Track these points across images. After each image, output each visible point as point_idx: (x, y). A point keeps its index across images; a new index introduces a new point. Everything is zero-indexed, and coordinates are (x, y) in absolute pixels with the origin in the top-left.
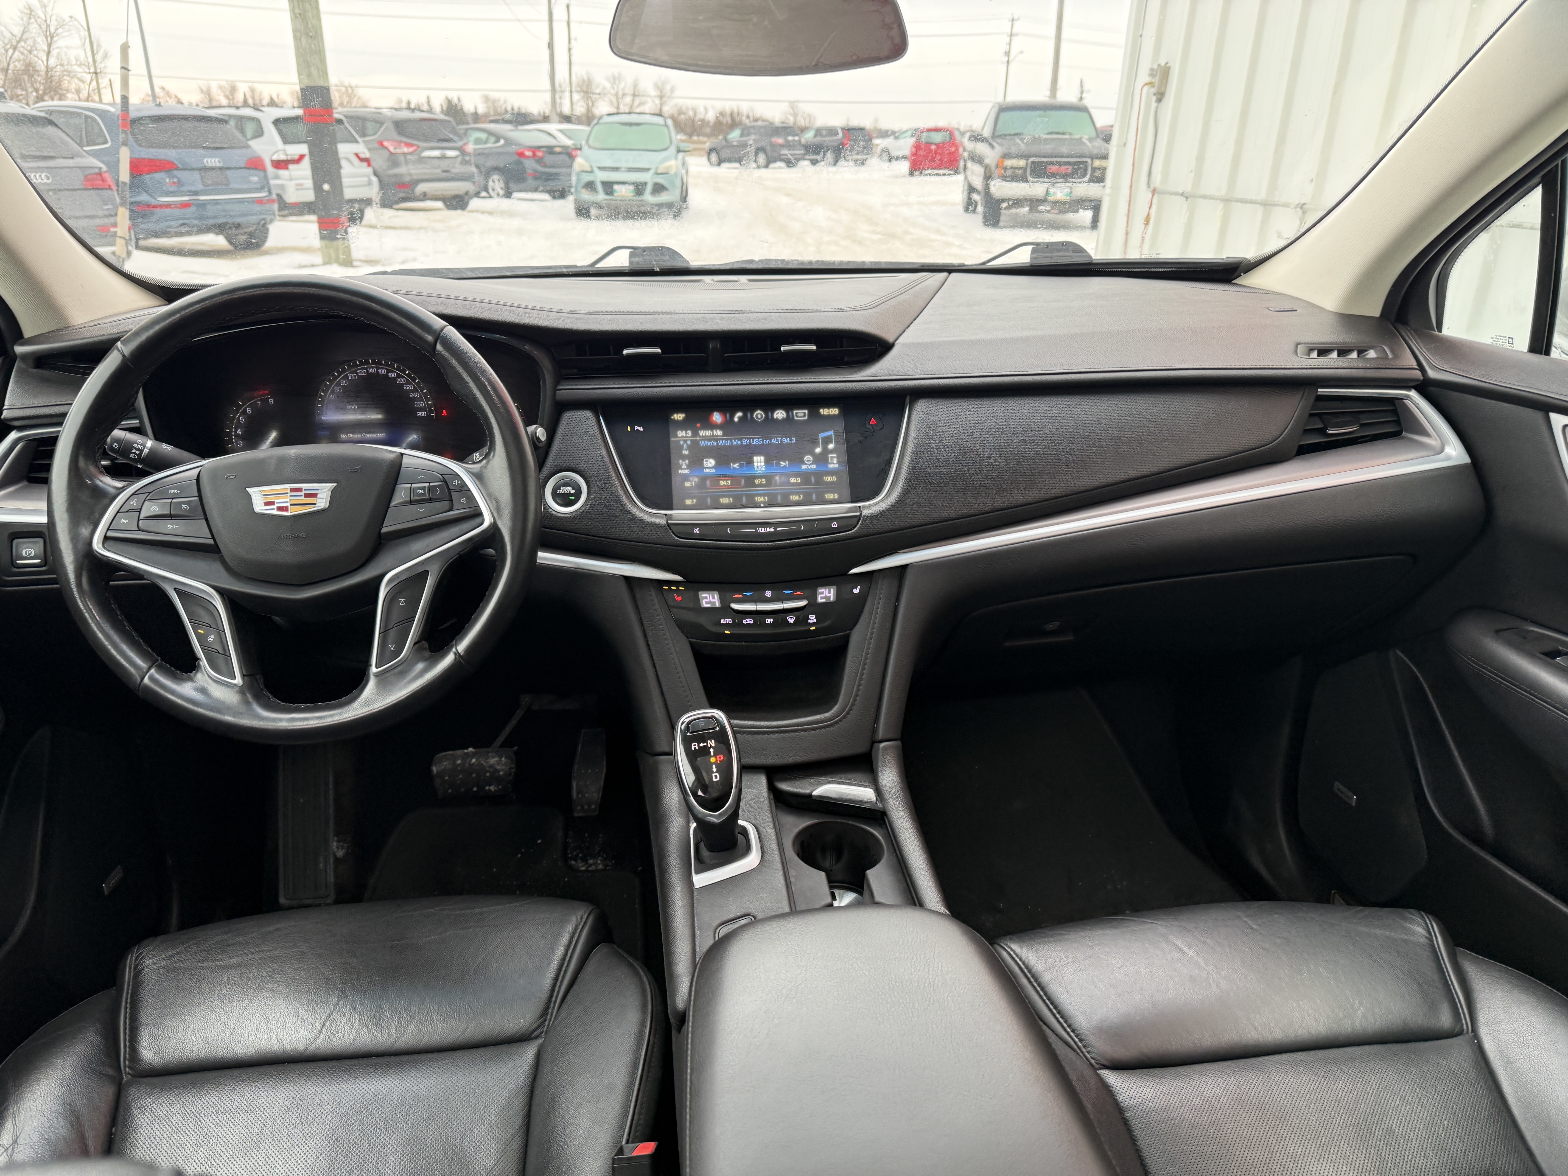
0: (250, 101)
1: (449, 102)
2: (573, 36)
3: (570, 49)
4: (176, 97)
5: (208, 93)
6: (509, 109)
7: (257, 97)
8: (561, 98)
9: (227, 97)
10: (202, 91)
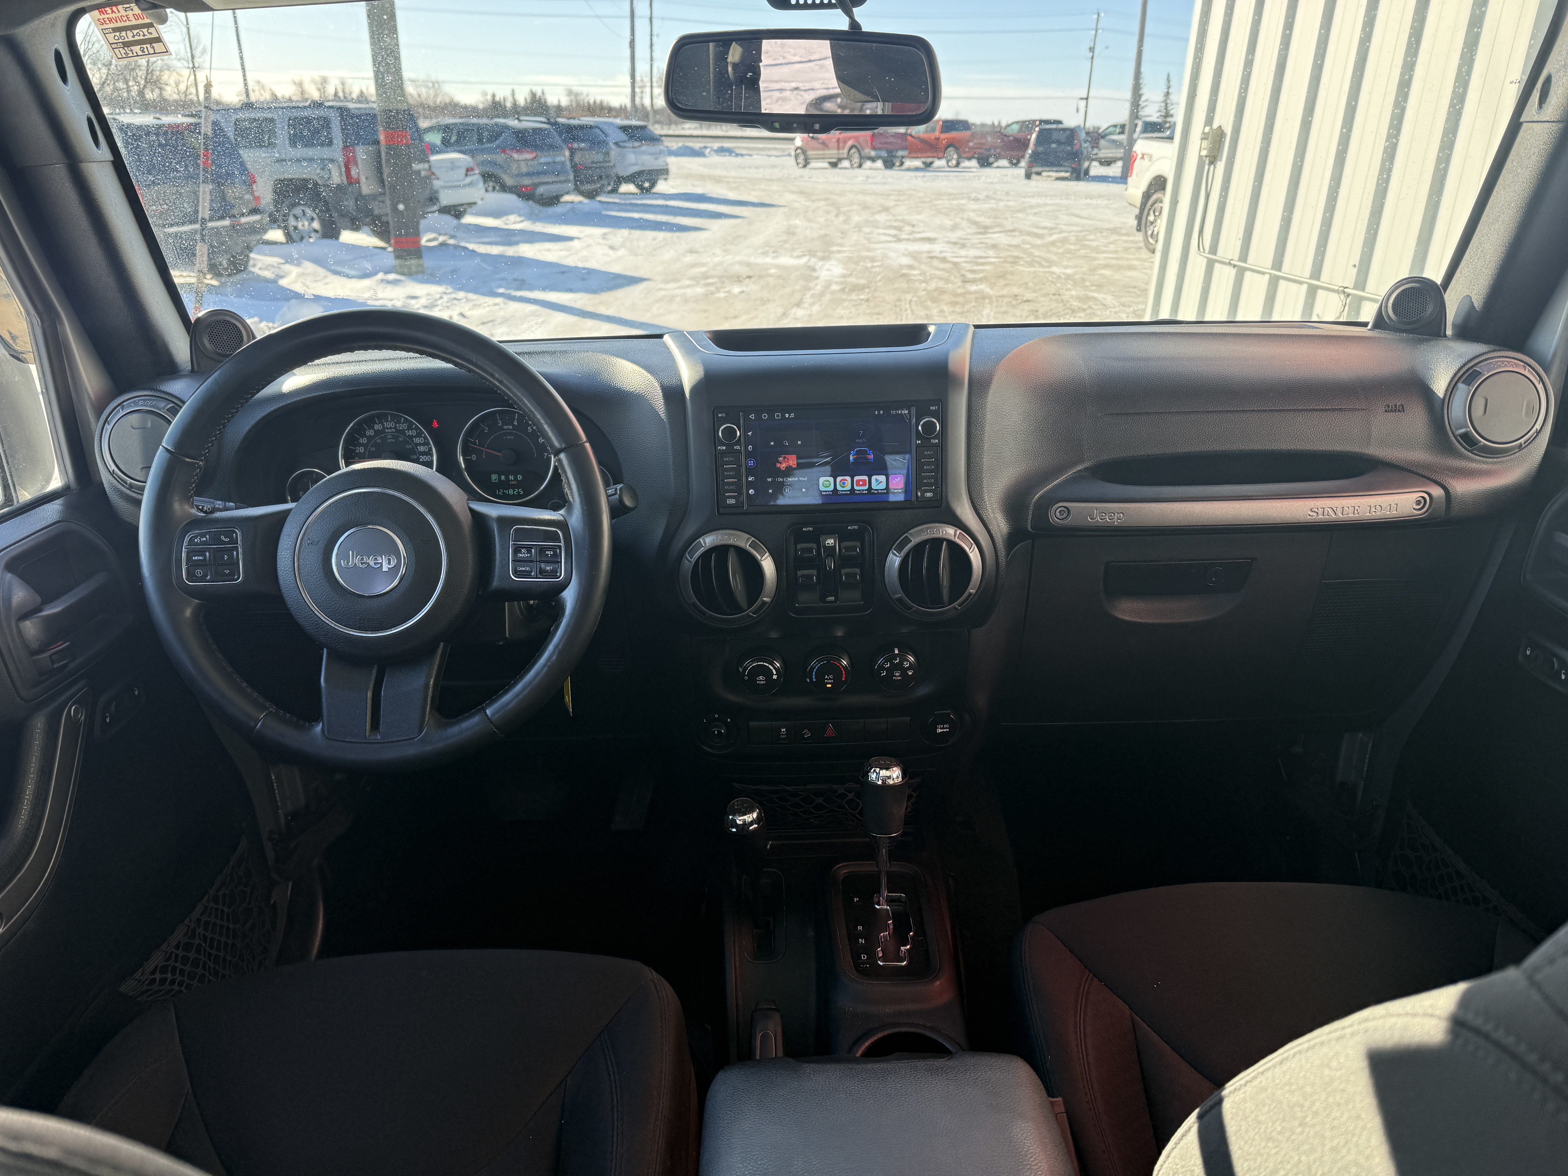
0: (341, 94)
1: (534, 95)
2: (655, 32)
3: (652, 45)
4: (270, 90)
5: (300, 85)
6: (592, 102)
7: (347, 91)
8: (642, 92)
9: (319, 90)
10: (295, 83)
